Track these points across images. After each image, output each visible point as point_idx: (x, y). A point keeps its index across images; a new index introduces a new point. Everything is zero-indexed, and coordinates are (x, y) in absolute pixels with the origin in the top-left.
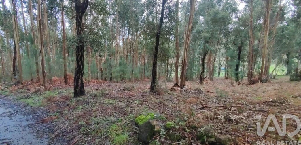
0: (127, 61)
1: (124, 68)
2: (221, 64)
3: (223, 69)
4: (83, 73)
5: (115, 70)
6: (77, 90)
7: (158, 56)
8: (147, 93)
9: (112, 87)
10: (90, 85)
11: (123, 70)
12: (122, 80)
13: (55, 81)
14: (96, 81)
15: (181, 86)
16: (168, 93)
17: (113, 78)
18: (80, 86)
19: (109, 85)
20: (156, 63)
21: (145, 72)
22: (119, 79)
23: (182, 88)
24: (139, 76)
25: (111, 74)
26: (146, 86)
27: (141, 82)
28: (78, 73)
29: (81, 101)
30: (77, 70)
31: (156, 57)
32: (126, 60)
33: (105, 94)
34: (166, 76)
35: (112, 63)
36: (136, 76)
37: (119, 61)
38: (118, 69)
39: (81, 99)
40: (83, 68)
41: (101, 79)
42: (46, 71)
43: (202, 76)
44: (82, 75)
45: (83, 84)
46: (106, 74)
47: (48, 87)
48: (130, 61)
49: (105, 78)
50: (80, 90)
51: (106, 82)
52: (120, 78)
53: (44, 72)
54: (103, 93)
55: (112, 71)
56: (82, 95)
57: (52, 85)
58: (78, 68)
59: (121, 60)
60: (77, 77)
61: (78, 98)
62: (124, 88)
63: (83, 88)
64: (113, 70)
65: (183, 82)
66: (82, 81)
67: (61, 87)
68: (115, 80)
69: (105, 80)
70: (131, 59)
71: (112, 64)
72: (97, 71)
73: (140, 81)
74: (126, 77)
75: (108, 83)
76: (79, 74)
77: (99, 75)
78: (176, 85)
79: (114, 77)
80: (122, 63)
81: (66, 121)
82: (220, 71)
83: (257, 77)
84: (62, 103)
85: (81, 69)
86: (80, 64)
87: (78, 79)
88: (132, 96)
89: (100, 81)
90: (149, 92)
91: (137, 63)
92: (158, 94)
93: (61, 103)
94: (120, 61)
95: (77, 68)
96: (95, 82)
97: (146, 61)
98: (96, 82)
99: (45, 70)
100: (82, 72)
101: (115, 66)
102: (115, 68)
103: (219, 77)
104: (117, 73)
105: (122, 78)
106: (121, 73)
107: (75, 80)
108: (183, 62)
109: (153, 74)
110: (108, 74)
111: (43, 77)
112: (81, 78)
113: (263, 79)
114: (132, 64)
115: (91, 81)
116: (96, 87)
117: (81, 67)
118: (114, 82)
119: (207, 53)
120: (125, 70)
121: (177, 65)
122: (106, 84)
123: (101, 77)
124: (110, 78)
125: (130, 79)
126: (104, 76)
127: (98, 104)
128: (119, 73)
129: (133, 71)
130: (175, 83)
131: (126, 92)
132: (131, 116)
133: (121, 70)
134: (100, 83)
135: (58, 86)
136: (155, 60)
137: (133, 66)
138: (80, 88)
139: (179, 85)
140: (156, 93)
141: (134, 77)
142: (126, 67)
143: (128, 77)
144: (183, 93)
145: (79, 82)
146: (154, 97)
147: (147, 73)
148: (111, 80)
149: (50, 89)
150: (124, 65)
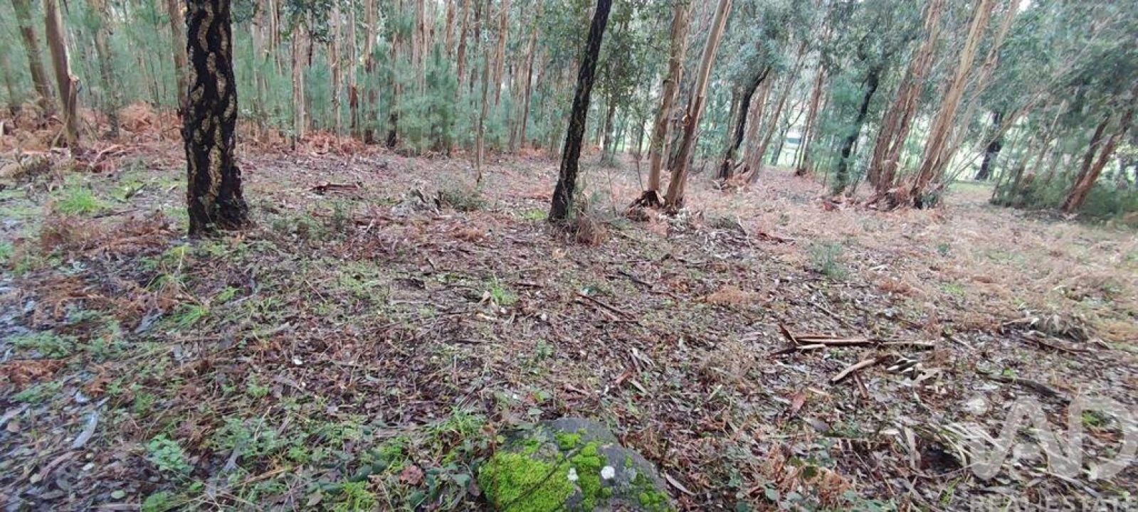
0: (460, 71)
1: (446, 98)
2: (791, 121)
3: (792, 141)
4: (234, 116)
5: (409, 105)
6: (205, 200)
7: (597, 68)
8: (536, 227)
9: (395, 176)
10: (299, 161)
11: (445, 106)
12: (435, 148)
13: (140, 124)
14: (327, 140)
15: (666, 203)
16: (624, 237)
17: (403, 135)
18: (216, 179)
19: (384, 167)
20: (587, 101)
21: (528, 120)
22: (425, 143)
23: (672, 214)
24: (503, 135)
25: (394, 118)
26: (527, 180)
27: (511, 158)
28: (205, 117)
29: (219, 262)
30: (196, 97)
31: (587, 75)
32: (455, 65)
33: (348, 221)
34: (601, 145)
35: (396, 72)
36: (494, 135)
37: (427, 67)
38: (423, 99)
39: (217, 250)
40: (231, 88)
41: (353, 135)
42: (74, 78)
43: (730, 161)
44: (228, 127)
45: (236, 170)
46: (373, 115)
47: (94, 152)
48: (474, 71)
49: (369, 133)
50: (217, 200)
51: (370, 149)
52: (431, 137)
53: (64, 81)
54: (342, 218)
55: (397, 108)
56: (231, 228)
57: (116, 146)
58: (201, 89)
59: (437, 63)
60: (197, 134)
61: (207, 245)
62: (440, 193)
63: (239, 194)
64: (401, 104)
65: (678, 190)
66: (227, 158)
67: (158, 161)
68: (408, 145)
69: (370, 140)
70: (476, 65)
71: (399, 78)
72: (334, 101)
73: (506, 156)
74: (454, 135)
75: (380, 153)
76: (211, 119)
77: (342, 115)
78: (650, 197)
79: (405, 131)
80: (441, 78)
81: (90, 408)
82: (782, 145)
83: (908, 186)
84: (121, 261)
85: (221, 96)
86: (211, 66)
87: (206, 149)
88: (471, 240)
89: (347, 140)
90: (545, 221)
91: (498, 85)
92: (580, 241)
93: (114, 258)
94: (433, 67)
95: (195, 88)
96: (326, 145)
97: (534, 77)
98: (331, 143)
99: (70, 72)
100: (227, 114)
101: (409, 84)
102: (410, 94)
103: (775, 164)
104: (419, 116)
105: (435, 139)
106: (435, 118)
107: (190, 150)
108: (688, 110)
109: (570, 148)
110: (379, 118)
111: (66, 107)
112: (225, 138)
113: (926, 193)
114: (479, 84)
115: (307, 137)
116: (324, 170)
117: (221, 84)
118: (404, 154)
119: (764, 78)
120: (450, 106)
121: (664, 116)
122: (371, 161)
123: (354, 123)
124: (387, 133)
125: (468, 145)
126: (366, 123)
127: (297, 292)
128: (427, 116)
129: (481, 119)
130: (646, 189)
131: (449, 217)
132: (461, 424)
133: (434, 106)
134: (346, 150)
135: (146, 152)
136: (585, 89)
137: (485, 92)
138: (220, 188)
139: (662, 201)
140: (573, 231)
141: (487, 140)
142: (456, 96)
143: (460, 137)
144: (678, 237)
145: (209, 161)
146: (567, 257)
147: (533, 126)
148: (391, 142)
149: (102, 163)
150: (448, 86)
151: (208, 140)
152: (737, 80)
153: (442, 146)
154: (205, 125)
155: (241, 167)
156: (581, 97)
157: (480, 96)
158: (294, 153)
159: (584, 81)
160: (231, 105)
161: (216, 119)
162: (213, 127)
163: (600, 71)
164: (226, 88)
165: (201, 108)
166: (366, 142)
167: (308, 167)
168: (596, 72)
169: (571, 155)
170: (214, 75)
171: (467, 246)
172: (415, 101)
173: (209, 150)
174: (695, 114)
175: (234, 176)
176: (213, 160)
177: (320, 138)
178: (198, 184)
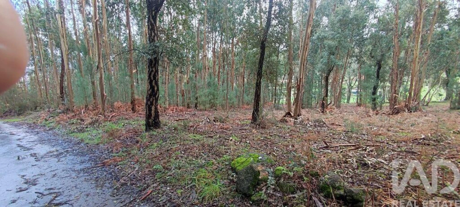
0: (218, 80)
1: (214, 90)
2: (352, 85)
3: (354, 93)
5: (202, 93)
6: (150, 121)
8: (247, 125)
9: (199, 117)
10: (168, 114)
11: (214, 93)
12: (211, 107)
13: (119, 107)
14: (175, 108)
16: (277, 126)
17: (200, 104)
18: (153, 115)
19: (194, 114)
20: (260, 83)
21: (244, 95)
22: (208, 106)
23: (296, 119)
24: (235, 101)
25: (197, 99)
26: (245, 115)
27: (239, 109)
29: (156, 136)
30: (149, 92)
31: (260, 75)
33: (188, 126)
34: (273, 102)
35: (197, 83)
36: (232, 101)
37: (207, 80)
38: (206, 91)
39: (155, 133)
41: (183, 106)
42: (105, 94)
43: (324, 102)
44: (157, 100)
47: (109, 116)
48: (223, 80)
49: (188, 104)
50: (154, 121)
51: (189, 110)
52: (210, 104)
53: (103, 95)
54: (186, 125)
55: (198, 95)
56: (157, 128)
57: (115, 114)
58: (151, 90)
59: (211, 78)
60: (149, 102)
61: (152, 132)
62: (215, 118)
63: (159, 119)
64: (200, 93)
65: (298, 111)
66: (156, 108)
67: (127, 117)
68: (202, 107)
69: (188, 107)
70: (224, 78)
71: (198, 85)
72: (177, 95)
73: (236, 109)
74: (217, 102)
75: (193, 111)
77: (180, 99)
78: (289, 114)
79: (201, 102)
80: (212, 83)
81: (136, 165)
82: (350, 95)
83: (403, 104)
84: (129, 139)
85: (156, 92)
86: (153, 84)
87: (151, 106)
88: (226, 129)
89: (181, 108)
90: (250, 123)
91: (233, 84)
92: (262, 128)
93: (127, 138)
94: (209, 80)
95: (149, 90)
96: (175, 110)
97: (245, 80)
100: (157, 96)
101: (201, 86)
102: (201, 90)
103: (349, 103)
104: (205, 97)
105: (211, 104)
106: (211, 97)
107: (147, 107)
108: (297, 82)
109: (256, 98)
110: (191, 99)
111: (102, 103)
112: (156, 104)
113: (412, 106)
114: (225, 85)
115: (169, 108)
116: (176, 116)
117: (156, 88)
118: (201, 110)
119: (332, 69)
120: (216, 92)
121: (290, 86)
122: (190, 113)
123: (183, 102)
124: (194, 104)
125: (223, 106)
126: (187, 101)
127: (179, 140)
128: (208, 97)
129: (227, 94)
130: (287, 112)
131: (218, 124)
132: (226, 158)
133: (210, 93)
134: (181, 111)
135: (123, 115)
136: (259, 79)
137: (227, 87)
138: (154, 117)
139: (293, 115)
140: (259, 125)
141: (229, 103)
142: (218, 89)
143: (220, 103)
144: (298, 126)
145: (152, 110)
146: (257, 132)
147: (246, 97)
148: (196, 106)
149: (112, 119)
150: (215, 85)
151: (152, 104)
152: (323, 71)
153: (213, 106)
154: (151, 99)
155: (159, 111)
156: (258, 82)
157: (226, 88)
158: (165, 113)
159: (259, 77)
160: (158, 94)
161: (154, 98)
162: (153, 100)
163: (264, 73)
164: (157, 89)
165: (150, 96)
166: (188, 108)
167: (171, 116)
168: (262, 74)
169: (257, 100)
170: (154, 86)
171: (225, 131)
172: (204, 92)
173: (152, 107)
174: (300, 84)
175: (158, 114)
176: (153, 109)
177: (173, 108)
178: (148, 116)
